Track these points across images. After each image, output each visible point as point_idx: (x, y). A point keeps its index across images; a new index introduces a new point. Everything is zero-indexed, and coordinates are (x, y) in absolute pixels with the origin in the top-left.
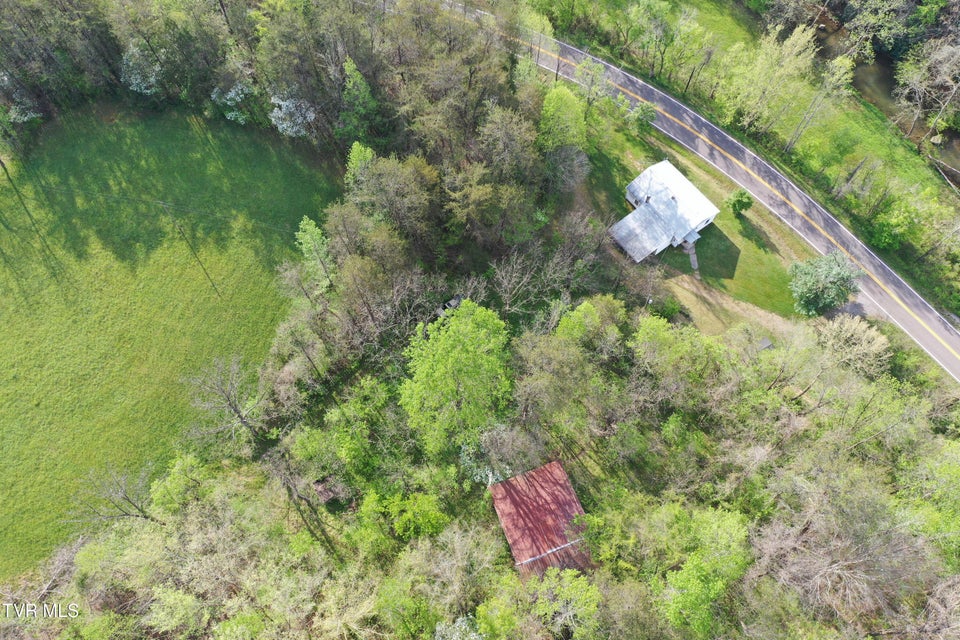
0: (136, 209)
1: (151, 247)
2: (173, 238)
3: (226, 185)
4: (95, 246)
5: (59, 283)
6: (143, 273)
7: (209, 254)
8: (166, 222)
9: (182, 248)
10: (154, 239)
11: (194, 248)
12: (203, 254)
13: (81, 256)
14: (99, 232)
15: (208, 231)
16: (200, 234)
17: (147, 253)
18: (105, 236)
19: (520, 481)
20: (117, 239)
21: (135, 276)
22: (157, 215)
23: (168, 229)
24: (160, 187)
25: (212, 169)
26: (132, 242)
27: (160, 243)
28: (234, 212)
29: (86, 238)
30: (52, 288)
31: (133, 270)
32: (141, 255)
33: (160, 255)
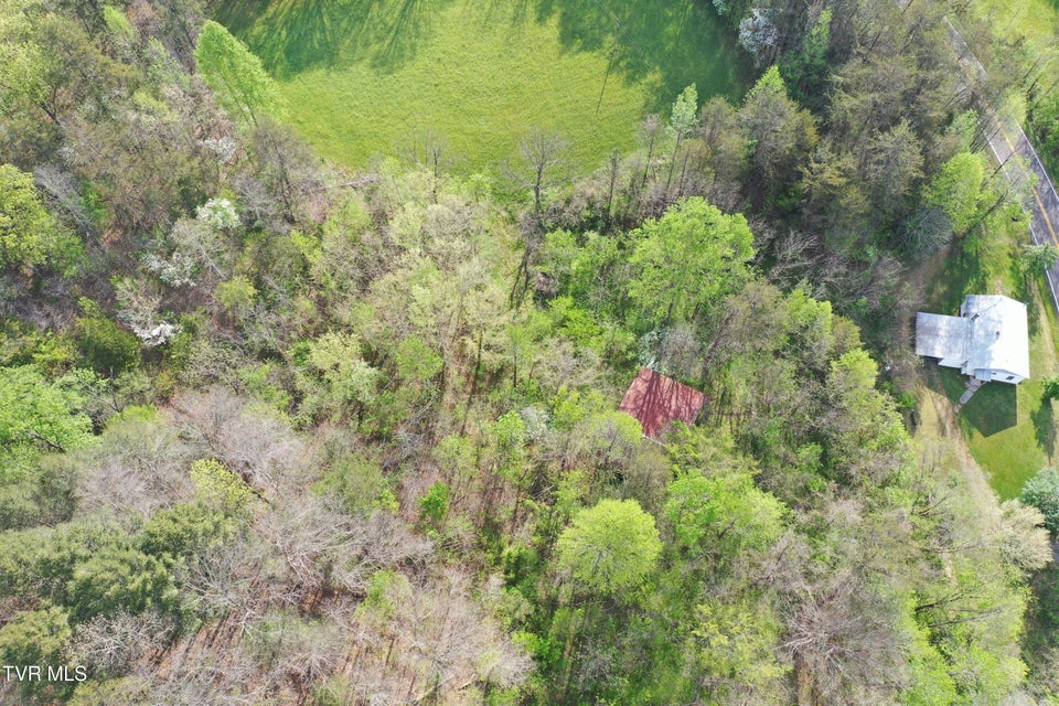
0: (599, 18)
1: (585, 48)
2: (604, 54)
3: (670, 46)
4: (553, 21)
5: (512, 26)
6: (565, 60)
7: (615, 81)
8: (609, 39)
9: (604, 64)
10: (592, 44)
11: (610, 69)
12: (613, 78)
13: (540, 20)
14: (564, 14)
15: (629, 66)
16: (622, 64)
17: (580, 50)
18: (566, 19)
19: (666, 382)
20: (570, 27)
21: (559, 58)
22: (608, 32)
23: (607, 45)
24: (627, 15)
25: (671, 29)
26: (577, 36)
27: (593, 50)
28: (657, 68)
29: (553, 12)
30: (507, 26)
31: (562, 53)
32: (575, 48)
33: (585, 57)
